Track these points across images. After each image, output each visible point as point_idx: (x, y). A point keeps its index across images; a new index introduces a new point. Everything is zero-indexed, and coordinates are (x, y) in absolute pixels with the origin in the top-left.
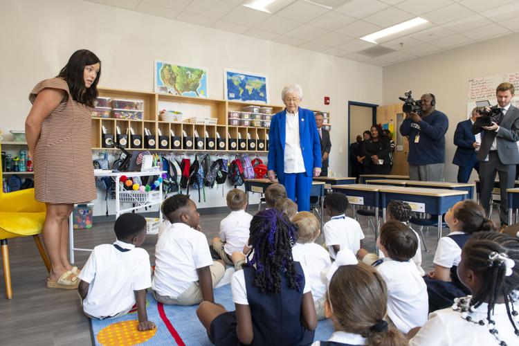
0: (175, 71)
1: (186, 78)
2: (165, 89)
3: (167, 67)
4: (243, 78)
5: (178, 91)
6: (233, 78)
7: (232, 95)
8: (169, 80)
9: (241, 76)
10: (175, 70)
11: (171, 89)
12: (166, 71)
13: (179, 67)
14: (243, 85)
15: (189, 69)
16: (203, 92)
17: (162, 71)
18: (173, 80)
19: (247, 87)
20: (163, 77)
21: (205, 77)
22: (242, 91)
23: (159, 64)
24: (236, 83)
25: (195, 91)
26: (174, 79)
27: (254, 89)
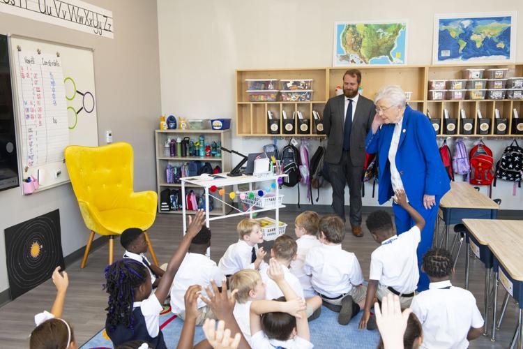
0: (361, 32)
1: (375, 39)
2: (346, 58)
3: (351, 29)
4: (467, 24)
5: (363, 58)
6: (451, 27)
7: (446, 53)
8: (352, 45)
9: (463, 22)
10: (361, 30)
11: (354, 56)
12: (348, 34)
13: (366, 25)
14: (466, 35)
15: (380, 26)
16: (398, 55)
17: (344, 34)
18: (357, 44)
19: (473, 38)
20: (345, 43)
21: (404, 33)
22: (463, 44)
23: (340, 27)
24: (454, 34)
25: (389, 55)
26: (359, 43)
27: (486, 39)
